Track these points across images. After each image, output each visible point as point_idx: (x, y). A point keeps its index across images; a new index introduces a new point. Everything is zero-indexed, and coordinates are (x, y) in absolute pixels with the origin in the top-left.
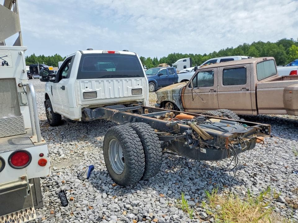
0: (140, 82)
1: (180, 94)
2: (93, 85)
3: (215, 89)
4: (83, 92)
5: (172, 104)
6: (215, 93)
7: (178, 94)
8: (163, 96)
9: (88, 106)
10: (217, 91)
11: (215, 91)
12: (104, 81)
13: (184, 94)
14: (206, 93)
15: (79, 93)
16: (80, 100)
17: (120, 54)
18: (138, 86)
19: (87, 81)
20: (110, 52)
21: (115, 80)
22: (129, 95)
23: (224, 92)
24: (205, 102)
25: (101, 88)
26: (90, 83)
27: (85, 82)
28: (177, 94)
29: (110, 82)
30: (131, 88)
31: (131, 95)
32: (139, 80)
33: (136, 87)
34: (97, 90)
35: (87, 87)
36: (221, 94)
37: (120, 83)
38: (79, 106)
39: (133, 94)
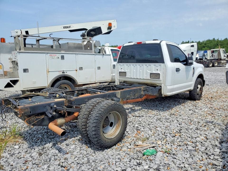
0: (159, 68)
15: (118, 72)
16: (118, 76)
17: (146, 44)
18: (157, 71)
19: (122, 65)
21: (138, 65)
22: (148, 78)
25: (129, 70)
29: (135, 66)
30: (150, 72)
31: (150, 78)
33: (154, 72)
34: (126, 71)
35: (122, 69)
37: (141, 67)
39: (151, 78)
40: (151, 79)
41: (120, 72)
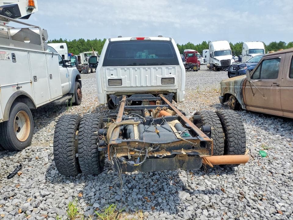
1: (241, 86)
2: (118, 72)
3: (278, 83)
4: (108, 79)
5: (234, 98)
6: (278, 88)
7: (240, 87)
8: (226, 88)
9: (114, 93)
10: (280, 85)
11: (278, 86)
12: (130, 68)
13: (246, 87)
14: (268, 87)
15: (105, 80)
16: (105, 86)
17: (150, 40)
18: (170, 75)
19: (113, 69)
20: (138, 39)
21: (142, 68)
22: (158, 85)
23: (288, 88)
24: (266, 98)
25: (126, 76)
26: (115, 71)
27: (111, 69)
28: (238, 87)
29: (137, 70)
30: (161, 76)
32: (171, 68)
33: (167, 76)
34: (122, 77)
35: (112, 75)
36: (284, 90)
37: (147, 71)
38: (104, 92)
39: (162, 83)
40: (162, 85)
41: (109, 80)
